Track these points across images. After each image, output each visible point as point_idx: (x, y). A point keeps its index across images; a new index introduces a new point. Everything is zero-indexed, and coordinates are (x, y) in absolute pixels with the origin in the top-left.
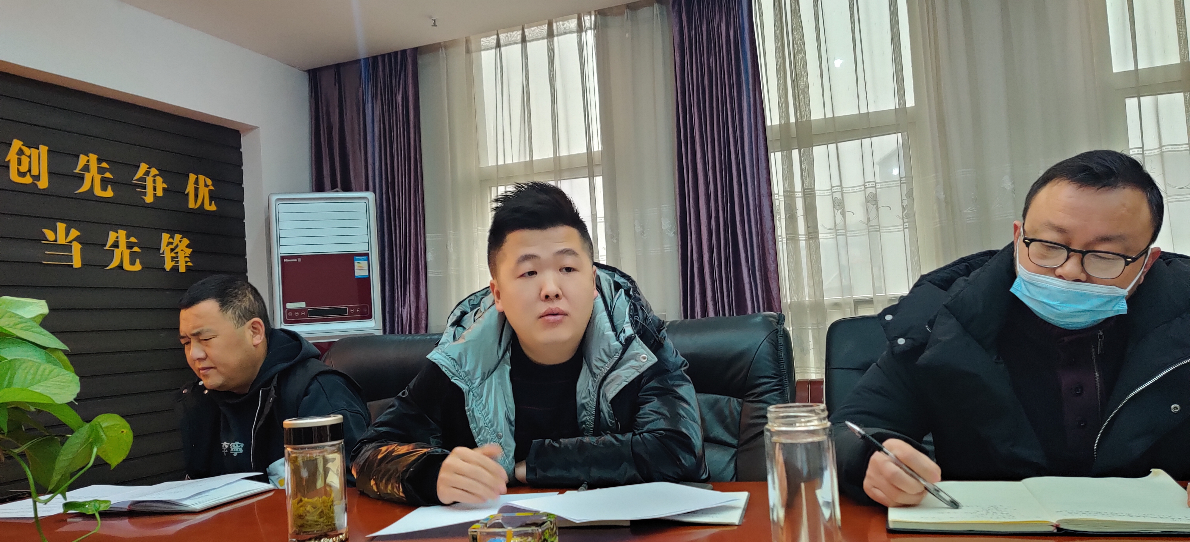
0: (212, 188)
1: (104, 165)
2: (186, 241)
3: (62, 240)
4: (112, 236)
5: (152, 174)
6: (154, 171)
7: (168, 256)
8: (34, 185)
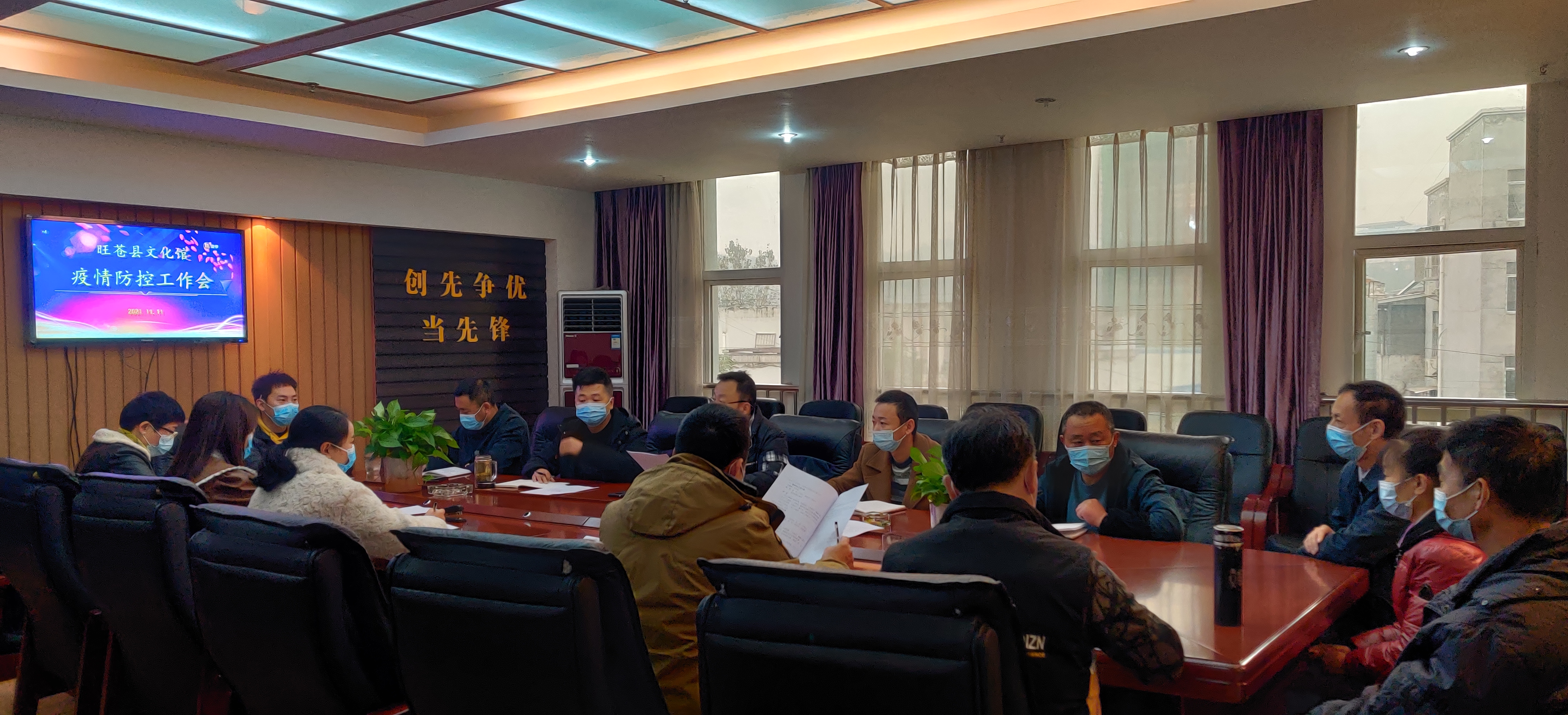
0: (524, 283)
1: (458, 277)
2: (506, 321)
3: (433, 326)
4: (461, 321)
5: (485, 279)
6: (486, 277)
7: (495, 331)
8: (419, 294)
